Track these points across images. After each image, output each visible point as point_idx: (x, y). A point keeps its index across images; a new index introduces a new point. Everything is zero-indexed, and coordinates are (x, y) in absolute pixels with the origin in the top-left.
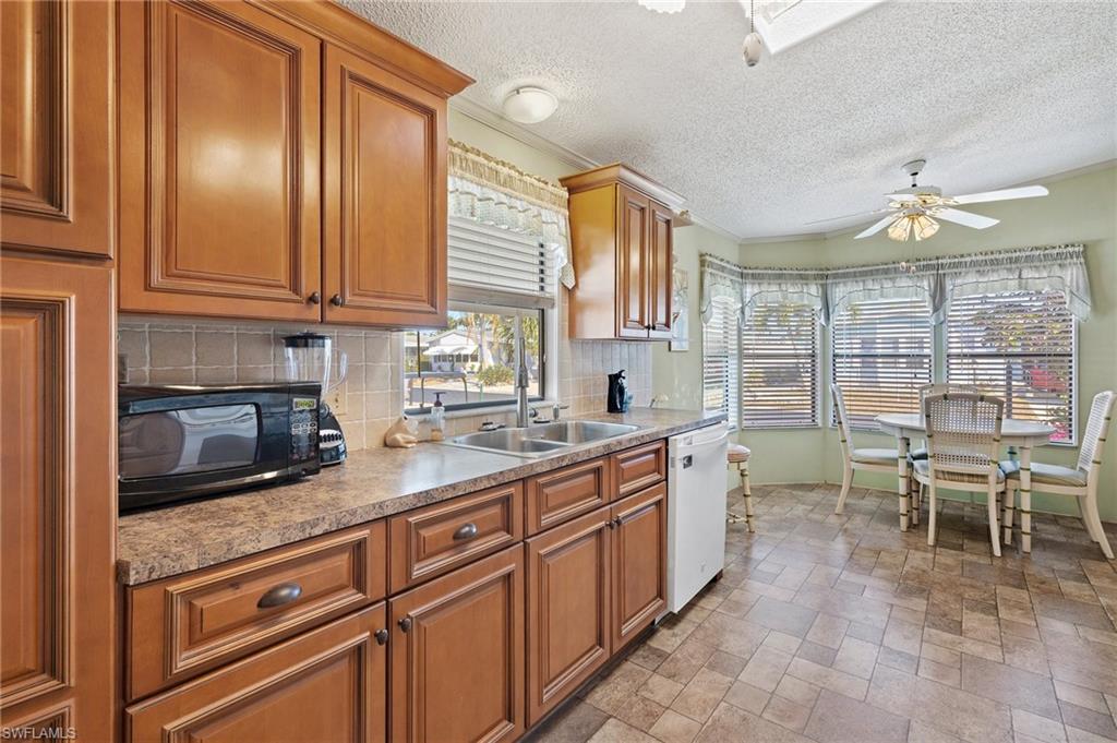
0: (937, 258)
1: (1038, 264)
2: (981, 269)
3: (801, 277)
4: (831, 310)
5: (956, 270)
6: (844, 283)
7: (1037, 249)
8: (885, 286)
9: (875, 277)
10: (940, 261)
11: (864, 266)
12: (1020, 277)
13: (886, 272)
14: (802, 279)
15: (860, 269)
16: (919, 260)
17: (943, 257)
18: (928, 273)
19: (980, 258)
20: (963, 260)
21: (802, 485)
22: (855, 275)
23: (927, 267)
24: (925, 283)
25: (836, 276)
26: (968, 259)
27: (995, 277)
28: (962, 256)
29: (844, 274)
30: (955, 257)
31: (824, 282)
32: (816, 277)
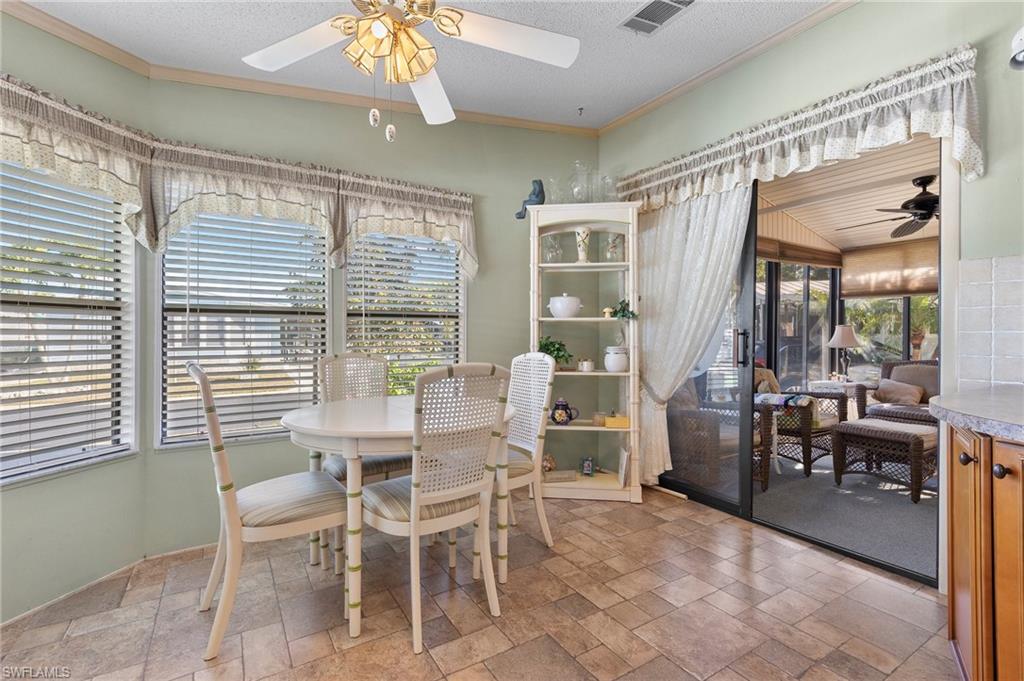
0: (339, 172)
1: (439, 208)
2: (387, 200)
3: (92, 131)
4: (161, 221)
5: (360, 195)
6: (190, 172)
7: (439, 190)
8: (264, 195)
9: (249, 177)
10: (342, 177)
11: (227, 152)
12: (424, 220)
13: (266, 172)
14: (94, 136)
15: (219, 156)
16: (315, 168)
17: (346, 173)
18: (327, 189)
19: (387, 185)
20: (368, 182)
21: (90, 591)
22: (210, 163)
23: (325, 181)
24: (322, 205)
25: (172, 156)
26: (373, 183)
27: (400, 214)
28: (368, 177)
29: (189, 156)
30: (360, 176)
31: (143, 159)
32: (128, 145)
